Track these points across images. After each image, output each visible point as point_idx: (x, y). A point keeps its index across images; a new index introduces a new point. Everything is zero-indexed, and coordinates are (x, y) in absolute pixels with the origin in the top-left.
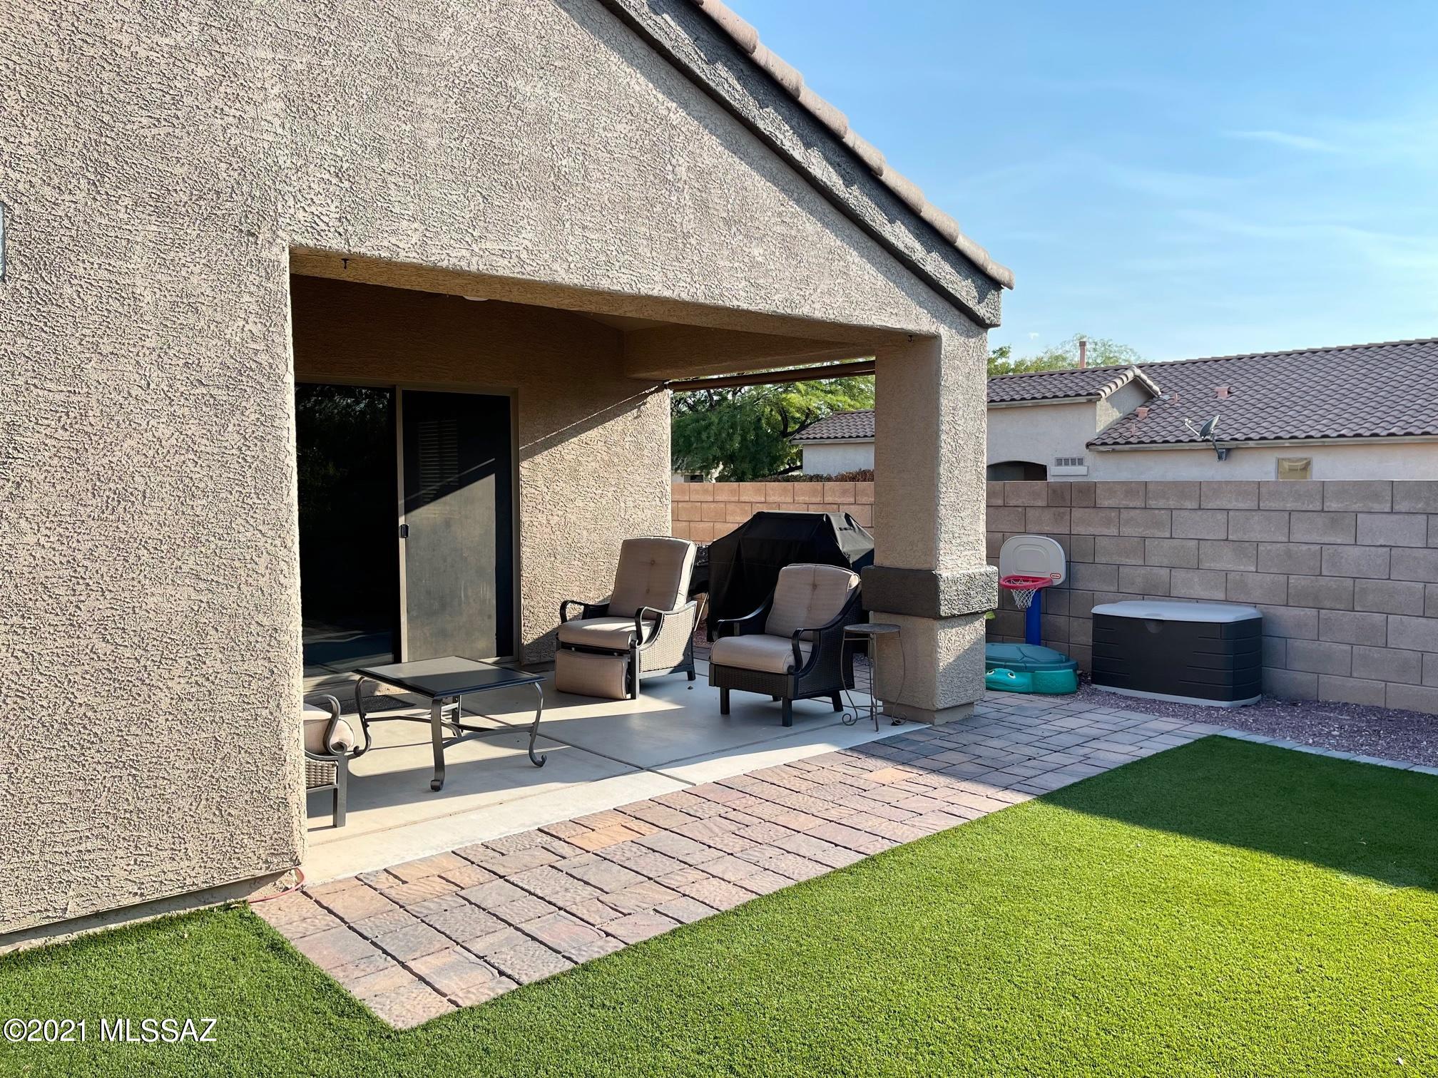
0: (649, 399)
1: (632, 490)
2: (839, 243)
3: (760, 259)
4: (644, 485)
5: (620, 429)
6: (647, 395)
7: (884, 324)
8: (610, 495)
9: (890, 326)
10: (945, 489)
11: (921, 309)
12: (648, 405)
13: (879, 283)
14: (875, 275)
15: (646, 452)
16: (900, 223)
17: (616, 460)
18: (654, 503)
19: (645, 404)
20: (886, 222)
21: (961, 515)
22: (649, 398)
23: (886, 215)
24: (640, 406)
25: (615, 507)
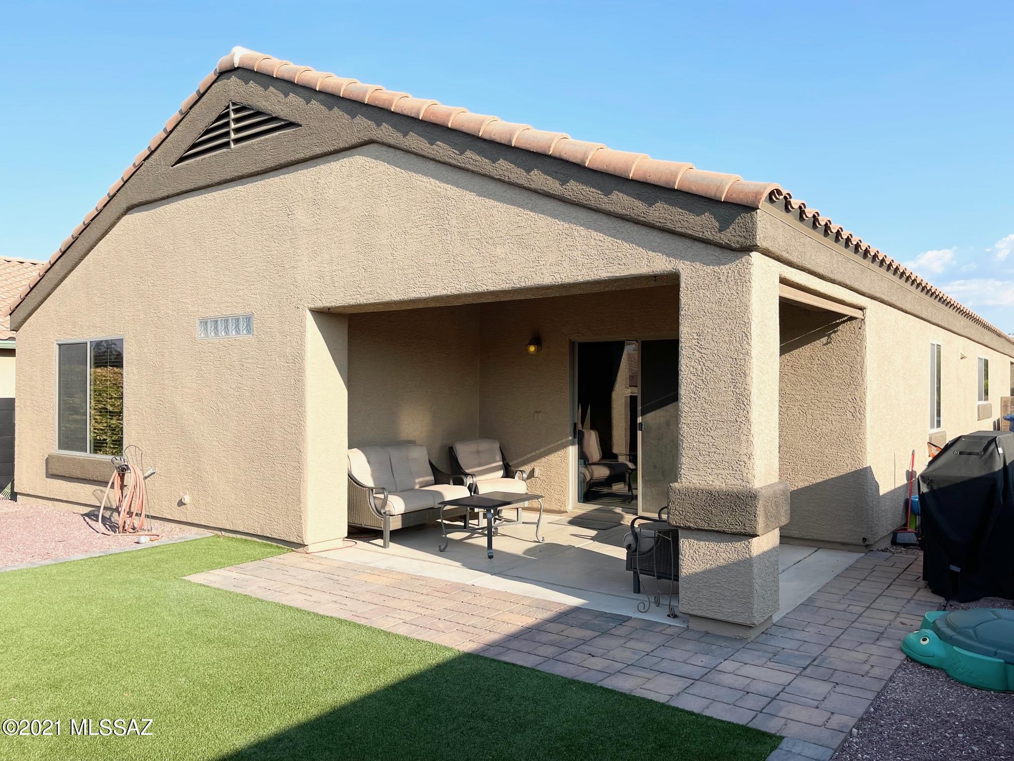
0: (840, 328)
1: (820, 405)
2: (566, 225)
3: (503, 256)
4: (833, 401)
5: (808, 354)
6: (839, 324)
7: (612, 275)
8: (796, 409)
9: (618, 275)
10: (687, 409)
11: (654, 253)
12: (839, 333)
13: (606, 243)
14: (601, 239)
15: (835, 373)
16: (617, 192)
17: (803, 380)
18: (845, 417)
19: (837, 331)
20: (602, 196)
21: (712, 433)
22: (841, 326)
23: (601, 191)
24: (831, 334)
25: (801, 419)
